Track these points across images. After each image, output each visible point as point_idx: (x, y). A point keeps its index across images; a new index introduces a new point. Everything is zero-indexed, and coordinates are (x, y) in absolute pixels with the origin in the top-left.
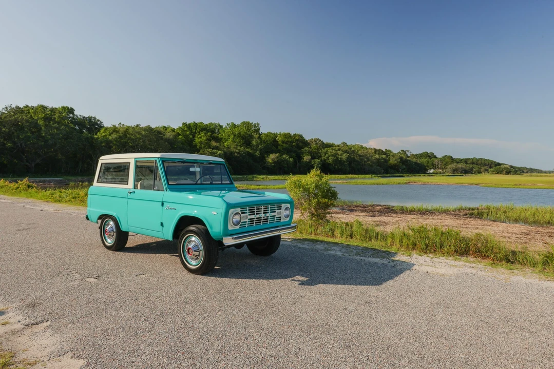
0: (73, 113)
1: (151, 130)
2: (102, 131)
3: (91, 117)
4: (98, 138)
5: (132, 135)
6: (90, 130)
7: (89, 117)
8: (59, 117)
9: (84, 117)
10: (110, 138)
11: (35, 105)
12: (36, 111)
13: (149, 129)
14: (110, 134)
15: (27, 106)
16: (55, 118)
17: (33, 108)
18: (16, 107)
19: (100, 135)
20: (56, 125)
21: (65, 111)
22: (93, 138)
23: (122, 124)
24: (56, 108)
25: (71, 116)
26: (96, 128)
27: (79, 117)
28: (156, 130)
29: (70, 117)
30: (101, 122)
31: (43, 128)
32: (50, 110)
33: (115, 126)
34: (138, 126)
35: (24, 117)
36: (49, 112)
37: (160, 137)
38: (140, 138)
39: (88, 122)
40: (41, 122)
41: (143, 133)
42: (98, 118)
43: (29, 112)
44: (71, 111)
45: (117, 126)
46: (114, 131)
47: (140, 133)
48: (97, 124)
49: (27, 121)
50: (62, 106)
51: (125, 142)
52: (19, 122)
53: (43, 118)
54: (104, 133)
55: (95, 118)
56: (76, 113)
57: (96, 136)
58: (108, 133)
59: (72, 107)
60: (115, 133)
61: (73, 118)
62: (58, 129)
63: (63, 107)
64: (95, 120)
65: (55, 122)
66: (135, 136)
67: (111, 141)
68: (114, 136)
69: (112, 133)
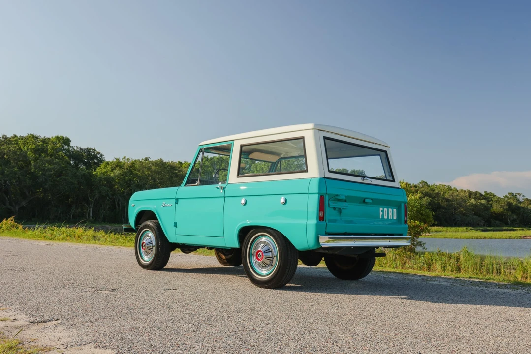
0: (69, 145)
1: (163, 164)
2: (102, 165)
3: (90, 149)
4: (96, 175)
5: (139, 171)
6: (88, 165)
7: (87, 149)
8: (52, 148)
9: (81, 149)
10: (112, 175)
11: (25, 135)
12: (25, 141)
13: (161, 164)
14: (112, 170)
15: (15, 136)
16: (47, 150)
17: (22, 138)
18: (3, 137)
19: (99, 171)
20: (48, 158)
21: (59, 141)
22: (91, 175)
23: (127, 158)
24: (49, 139)
25: (66, 147)
26: (95, 163)
27: (76, 149)
28: (169, 165)
29: (64, 150)
30: (102, 155)
31: (32, 162)
32: (41, 141)
33: (118, 159)
34: (146, 159)
35: (12, 148)
36: (41, 143)
37: (174, 173)
38: (149, 176)
39: (86, 156)
40: (30, 155)
41: (153, 168)
42: (98, 150)
43: (17, 143)
44: (67, 141)
45: (121, 160)
46: (117, 166)
47: (149, 168)
48: (97, 158)
49: (15, 153)
50: (56, 135)
51: (130, 180)
52: (5, 154)
53: (33, 149)
54: (104, 168)
55: (94, 150)
56: (72, 144)
57: (95, 173)
58: (109, 168)
59: (69, 137)
60: (118, 168)
61: (68, 151)
62: (50, 163)
63: (57, 138)
64: (94, 153)
65: (47, 155)
66: (143, 172)
67: (112, 179)
68: (117, 172)
69: (115, 169)
